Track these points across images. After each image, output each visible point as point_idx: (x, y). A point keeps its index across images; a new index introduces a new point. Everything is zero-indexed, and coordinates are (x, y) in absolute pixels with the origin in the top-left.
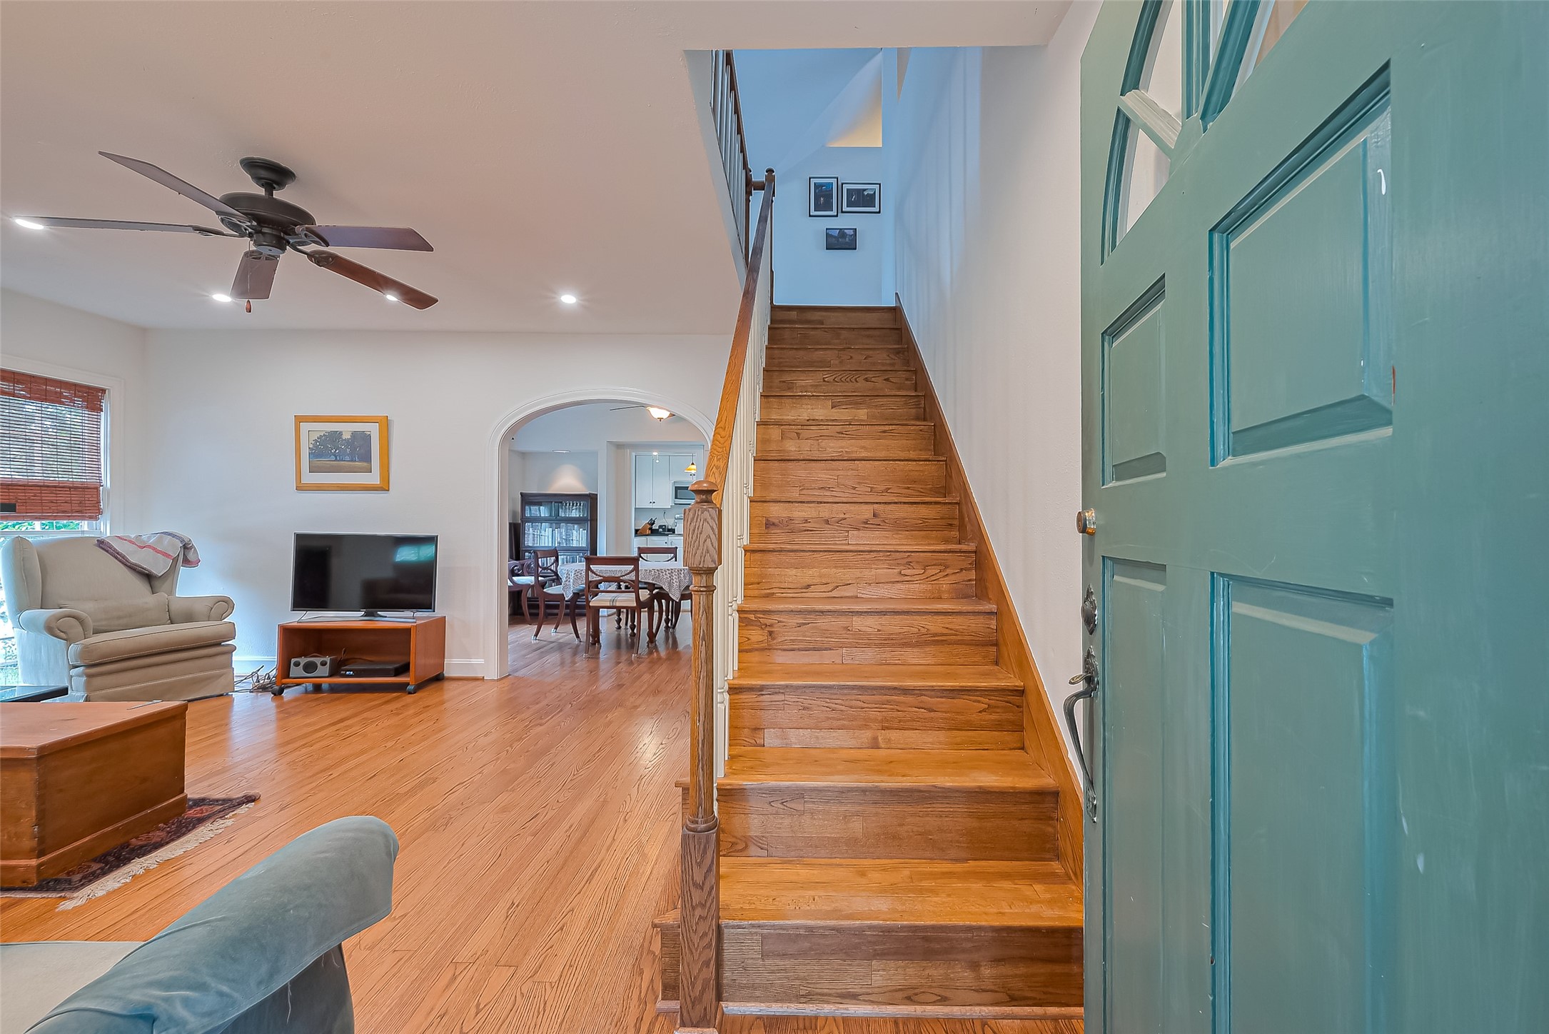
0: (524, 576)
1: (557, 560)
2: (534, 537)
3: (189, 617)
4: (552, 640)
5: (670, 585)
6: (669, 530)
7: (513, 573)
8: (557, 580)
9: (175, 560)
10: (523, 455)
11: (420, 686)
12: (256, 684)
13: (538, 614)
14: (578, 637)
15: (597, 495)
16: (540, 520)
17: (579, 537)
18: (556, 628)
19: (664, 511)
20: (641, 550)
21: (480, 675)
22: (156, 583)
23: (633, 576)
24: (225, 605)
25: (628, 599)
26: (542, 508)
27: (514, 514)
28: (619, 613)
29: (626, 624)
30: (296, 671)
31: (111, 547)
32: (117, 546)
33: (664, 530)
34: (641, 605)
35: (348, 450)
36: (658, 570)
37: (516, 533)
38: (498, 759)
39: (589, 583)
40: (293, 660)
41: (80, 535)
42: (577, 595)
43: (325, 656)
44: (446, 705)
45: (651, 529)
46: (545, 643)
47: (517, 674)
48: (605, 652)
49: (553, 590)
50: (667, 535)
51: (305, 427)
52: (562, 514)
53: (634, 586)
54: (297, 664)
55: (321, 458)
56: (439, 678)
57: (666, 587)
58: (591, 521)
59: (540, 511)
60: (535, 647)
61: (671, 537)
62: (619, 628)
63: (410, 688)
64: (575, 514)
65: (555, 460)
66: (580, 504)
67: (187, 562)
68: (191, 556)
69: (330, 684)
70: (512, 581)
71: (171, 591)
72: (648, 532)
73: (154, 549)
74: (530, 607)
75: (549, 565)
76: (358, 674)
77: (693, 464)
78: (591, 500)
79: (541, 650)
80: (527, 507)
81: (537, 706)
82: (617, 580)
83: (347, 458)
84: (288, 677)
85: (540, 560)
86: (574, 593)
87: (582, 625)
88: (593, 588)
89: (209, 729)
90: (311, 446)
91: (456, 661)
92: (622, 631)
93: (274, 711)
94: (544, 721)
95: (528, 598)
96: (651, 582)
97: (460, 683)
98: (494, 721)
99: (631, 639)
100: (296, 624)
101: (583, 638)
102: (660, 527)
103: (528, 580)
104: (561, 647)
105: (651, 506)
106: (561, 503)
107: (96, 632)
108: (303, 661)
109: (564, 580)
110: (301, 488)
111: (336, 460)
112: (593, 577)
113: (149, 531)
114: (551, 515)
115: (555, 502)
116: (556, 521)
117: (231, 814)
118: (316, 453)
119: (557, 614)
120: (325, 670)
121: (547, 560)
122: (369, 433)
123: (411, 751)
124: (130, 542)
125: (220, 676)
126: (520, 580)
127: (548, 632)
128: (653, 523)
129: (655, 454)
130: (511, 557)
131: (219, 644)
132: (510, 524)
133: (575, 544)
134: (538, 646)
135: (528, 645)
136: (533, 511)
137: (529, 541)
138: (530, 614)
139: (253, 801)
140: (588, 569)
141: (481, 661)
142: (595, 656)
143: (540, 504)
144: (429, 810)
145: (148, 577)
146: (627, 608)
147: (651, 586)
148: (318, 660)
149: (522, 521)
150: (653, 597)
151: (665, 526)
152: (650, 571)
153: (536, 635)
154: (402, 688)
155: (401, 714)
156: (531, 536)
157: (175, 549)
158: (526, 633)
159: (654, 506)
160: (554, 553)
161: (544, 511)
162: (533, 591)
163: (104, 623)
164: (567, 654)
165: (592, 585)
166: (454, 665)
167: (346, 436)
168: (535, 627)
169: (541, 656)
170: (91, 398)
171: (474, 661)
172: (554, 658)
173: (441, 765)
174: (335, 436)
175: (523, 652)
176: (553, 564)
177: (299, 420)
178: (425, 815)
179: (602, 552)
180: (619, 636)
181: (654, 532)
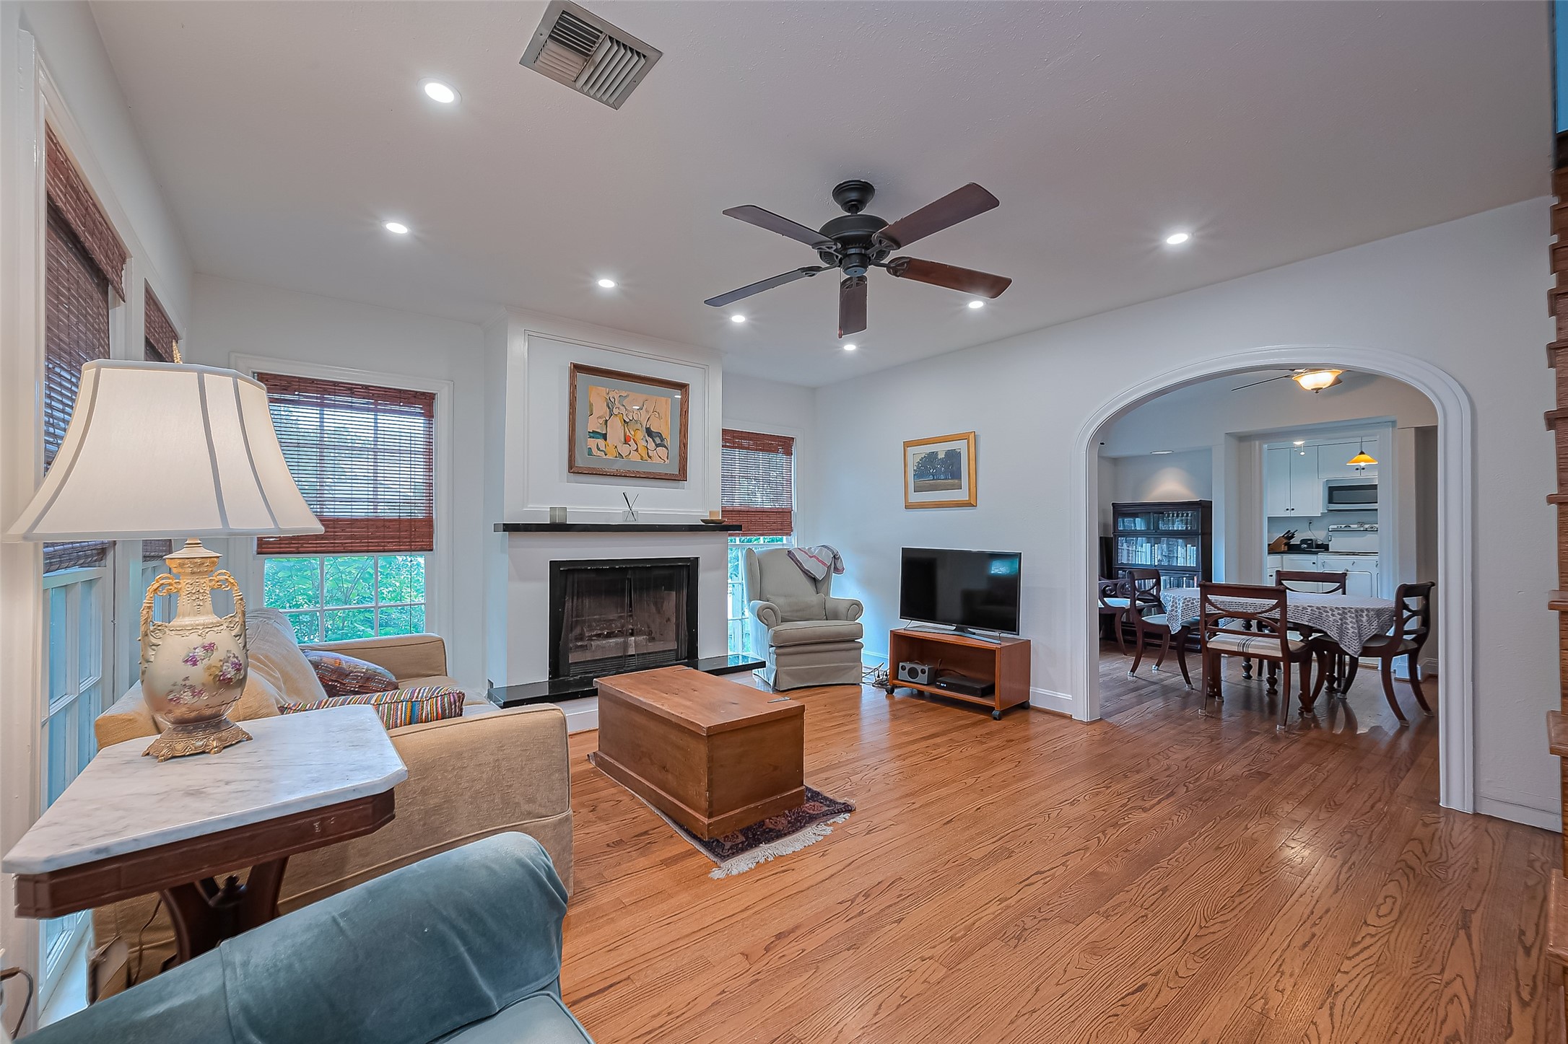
0: (1117, 597)
1: (1158, 583)
2: (1128, 553)
3: (836, 616)
4: (1154, 679)
5: (1342, 631)
6: (1319, 546)
7: (1104, 594)
8: (1161, 609)
9: (829, 567)
10: (1115, 461)
11: (1005, 713)
12: (878, 679)
13: (1135, 643)
14: (1188, 682)
15: (1211, 502)
16: (1137, 534)
17: (1186, 555)
18: (1158, 665)
19: (1310, 521)
20: (1281, 576)
21: (1067, 712)
22: (819, 585)
23: (1276, 614)
24: (856, 608)
25: (1267, 646)
26: (1138, 520)
27: (1103, 526)
28: (1248, 660)
29: (1260, 674)
30: (903, 675)
31: (795, 556)
32: (799, 556)
33: (1310, 546)
34: (1289, 656)
35: (943, 469)
36: (1318, 608)
37: (1107, 549)
38: (1086, 849)
39: (1205, 615)
40: (901, 664)
41: (781, 547)
42: (1186, 629)
43: (924, 665)
44: (1032, 744)
45: (1287, 544)
46: (1144, 682)
47: (1110, 720)
48: (1230, 713)
49: (1154, 619)
50: (1316, 553)
51: (910, 450)
52: (1162, 526)
53: (1277, 628)
54: (903, 668)
55: (922, 478)
56: (1024, 706)
57: (1334, 634)
58: (1202, 534)
59: (1135, 524)
60: (1132, 686)
61: (1322, 557)
62: (1249, 677)
63: (996, 713)
64: (1178, 526)
65: (1152, 463)
66: (1187, 514)
67: (837, 570)
68: (839, 565)
69: (931, 693)
70: (1104, 603)
71: (827, 593)
72: (1284, 548)
73: (818, 559)
74: (1125, 632)
75: (1147, 589)
76: (950, 687)
77: (1362, 453)
78: (1203, 509)
79: (1138, 690)
80: (1120, 520)
81: (1138, 776)
82: (1247, 618)
83: (942, 477)
84: (897, 679)
85: (1136, 582)
86: (1183, 626)
87: (1196, 669)
88: (1210, 623)
89: (840, 716)
90: (915, 468)
91: (1041, 691)
92: (1254, 683)
93: (887, 709)
94: (1148, 805)
95: (1123, 622)
96: (1307, 623)
97: (1046, 717)
98: (1082, 785)
99: (1270, 697)
100: (903, 631)
101: (1197, 685)
102: (1304, 541)
103: (1124, 602)
104: (1166, 691)
105: (1288, 514)
106: (1163, 513)
107: (784, 620)
108: (908, 665)
109: (1169, 608)
110: (909, 506)
111: (934, 479)
112: (1210, 609)
113: (813, 545)
114: (1148, 529)
115: (1155, 513)
116: (1154, 535)
117: (832, 821)
118: (919, 474)
119: (1159, 646)
120: (923, 678)
121: (1145, 582)
122: (959, 451)
123: (990, 798)
124: (805, 552)
125: (853, 668)
126: (1114, 602)
127: (1149, 668)
128: (1292, 537)
129: (1298, 443)
130: (1102, 575)
131: (853, 641)
132: (1101, 538)
133: (1181, 563)
134: (1135, 685)
135: (1124, 682)
136: (1126, 524)
137: (1123, 558)
138: (1125, 641)
139: (850, 811)
140: (1204, 599)
141: (1069, 697)
142: (1214, 715)
143: (1135, 515)
144: (1001, 901)
145: (814, 580)
146: (1261, 658)
147: (1305, 630)
148: (919, 668)
149: (1115, 536)
150: (1310, 646)
151: (1311, 540)
152: (1303, 608)
153: (1133, 670)
154: (988, 710)
155: (985, 743)
156: (1125, 553)
157: (828, 560)
158: (1119, 666)
159: (1293, 514)
160: (1154, 573)
161: (1139, 524)
162: (1128, 617)
163: (789, 614)
164: (1175, 702)
165: (1211, 620)
166: (1040, 694)
167: (941, 456)
168: (1131, 660)
169: (1140, 701)
170: (785, 445)
171: (1061, 695)
172: (1158, 704)
173: (1018, 833)
174: (933, 455)
175: (1117, 691)
176: (1153, 588)
177: (907, 444)
178: (994, 908)
179: (1219, 577)
180: (1248, 689)
181: (1293, 549)
